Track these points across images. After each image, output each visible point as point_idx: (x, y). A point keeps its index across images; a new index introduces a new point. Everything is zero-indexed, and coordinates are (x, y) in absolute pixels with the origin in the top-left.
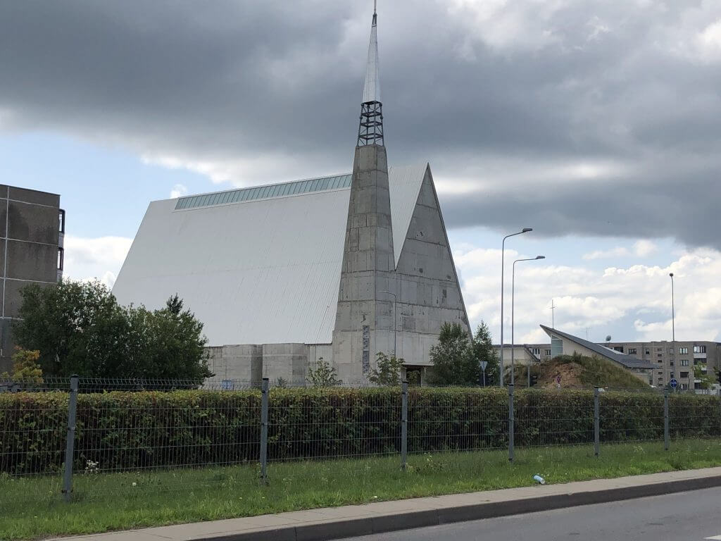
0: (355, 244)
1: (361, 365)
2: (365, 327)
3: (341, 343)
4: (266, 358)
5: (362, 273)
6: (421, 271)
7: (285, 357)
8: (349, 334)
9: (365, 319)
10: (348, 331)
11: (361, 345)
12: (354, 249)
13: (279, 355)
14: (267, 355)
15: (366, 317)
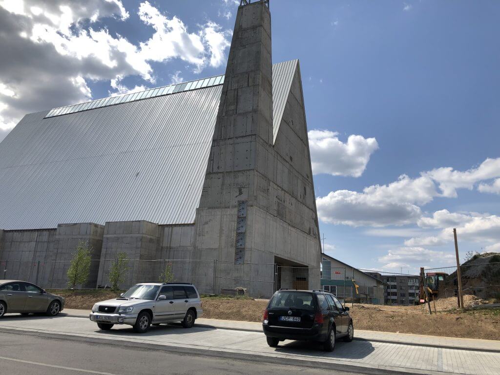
0: (233, 107)
1: (233, 251)
2: (241, 203)
3: (206, 223)
4: (107, 239)
5: (239, 140)
6: (291, 158)
7: (131, 237)
8: (218, 212)
9: (241, 193)
10: (218, 208)
11: (234, 225)
12: (231, 112)
13: (124, 235)
14: (108, 236)
15: (243, 190)
